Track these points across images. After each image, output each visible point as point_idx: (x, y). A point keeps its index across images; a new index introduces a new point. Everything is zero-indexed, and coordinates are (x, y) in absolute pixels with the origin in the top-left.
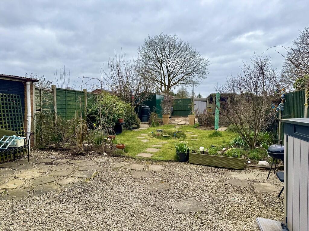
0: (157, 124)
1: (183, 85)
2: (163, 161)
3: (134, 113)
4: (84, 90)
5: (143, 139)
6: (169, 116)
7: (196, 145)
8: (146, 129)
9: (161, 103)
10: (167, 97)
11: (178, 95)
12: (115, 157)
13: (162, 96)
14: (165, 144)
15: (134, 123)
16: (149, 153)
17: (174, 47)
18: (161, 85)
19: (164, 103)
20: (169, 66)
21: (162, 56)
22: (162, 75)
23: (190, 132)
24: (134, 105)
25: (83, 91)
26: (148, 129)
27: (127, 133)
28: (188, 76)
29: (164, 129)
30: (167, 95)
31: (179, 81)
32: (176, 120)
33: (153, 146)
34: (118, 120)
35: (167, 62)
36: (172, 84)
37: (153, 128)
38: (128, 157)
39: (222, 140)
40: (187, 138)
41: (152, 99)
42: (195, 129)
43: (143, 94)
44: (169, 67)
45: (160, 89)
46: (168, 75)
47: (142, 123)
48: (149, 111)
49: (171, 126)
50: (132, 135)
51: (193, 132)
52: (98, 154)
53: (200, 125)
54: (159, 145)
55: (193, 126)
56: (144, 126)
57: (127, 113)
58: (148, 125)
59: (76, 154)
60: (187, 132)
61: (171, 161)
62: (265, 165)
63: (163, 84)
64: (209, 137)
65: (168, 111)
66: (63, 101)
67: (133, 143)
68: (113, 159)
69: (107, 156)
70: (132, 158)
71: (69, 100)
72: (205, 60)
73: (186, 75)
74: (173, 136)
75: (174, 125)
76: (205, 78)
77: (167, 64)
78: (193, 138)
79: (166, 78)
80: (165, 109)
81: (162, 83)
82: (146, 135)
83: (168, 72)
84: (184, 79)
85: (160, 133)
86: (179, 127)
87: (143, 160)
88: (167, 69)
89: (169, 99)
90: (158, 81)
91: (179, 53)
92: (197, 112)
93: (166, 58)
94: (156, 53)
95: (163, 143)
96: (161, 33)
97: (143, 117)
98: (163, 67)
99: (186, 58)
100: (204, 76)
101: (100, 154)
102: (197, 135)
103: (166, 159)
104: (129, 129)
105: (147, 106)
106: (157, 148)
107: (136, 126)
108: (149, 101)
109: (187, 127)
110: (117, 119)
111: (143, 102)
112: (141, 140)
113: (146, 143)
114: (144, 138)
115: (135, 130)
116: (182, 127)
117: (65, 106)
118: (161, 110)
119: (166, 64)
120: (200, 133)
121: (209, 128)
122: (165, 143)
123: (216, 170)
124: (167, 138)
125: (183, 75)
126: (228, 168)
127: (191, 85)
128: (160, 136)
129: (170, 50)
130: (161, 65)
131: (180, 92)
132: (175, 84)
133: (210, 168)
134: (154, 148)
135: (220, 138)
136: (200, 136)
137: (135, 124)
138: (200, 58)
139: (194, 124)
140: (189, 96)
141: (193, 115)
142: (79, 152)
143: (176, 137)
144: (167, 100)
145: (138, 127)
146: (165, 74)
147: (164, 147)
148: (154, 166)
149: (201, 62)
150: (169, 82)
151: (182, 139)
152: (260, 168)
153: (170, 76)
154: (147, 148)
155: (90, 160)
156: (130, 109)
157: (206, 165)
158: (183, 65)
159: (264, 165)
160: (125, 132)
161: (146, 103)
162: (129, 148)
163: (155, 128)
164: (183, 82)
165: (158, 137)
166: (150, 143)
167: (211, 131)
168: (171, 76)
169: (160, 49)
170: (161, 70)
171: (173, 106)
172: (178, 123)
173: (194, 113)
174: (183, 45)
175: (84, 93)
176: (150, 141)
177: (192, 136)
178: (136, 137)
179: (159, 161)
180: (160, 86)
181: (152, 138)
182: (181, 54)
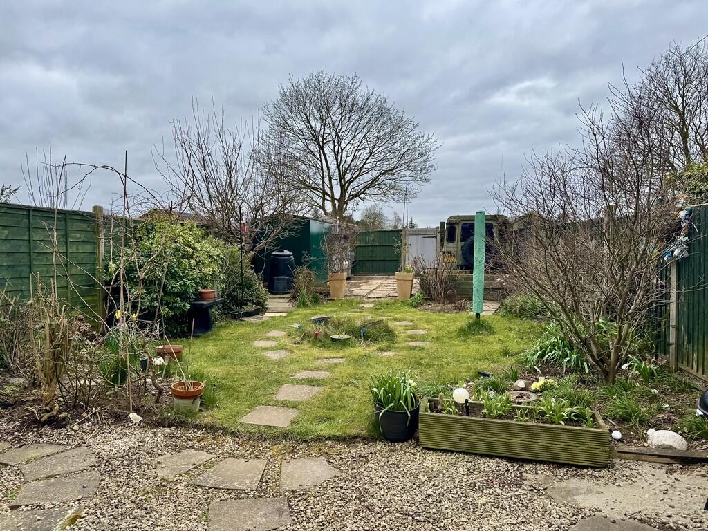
0: (313, 298)
1: (376, 197)
2: (329, 438)
3: (249, 272)
4: (95, 208)
5: (272, 349)
6: (345, 275)
7: (429, 366)
8: (284, 314)
9: (323, 242)
10: (340, 226)
11: (362, 223)
12: (167, 430)
13: (326, 225)
14: (336, 365)
15: (250, 298)
16: (285, 405)
17: (353, 105)
18: (324, 199)
19: (331, 241)
20: (342, 151)
21: (322, 127)
22: (326, 173)
23: (404, 320)
24: (252, 250)
25: (91, 211)
26: (290, 313)
27: (228, 331)
28: (387, 176)
29: (333, 311)
30: (338, 222)
31: (366, 188)
32: (364, 286)
33: (299, 376)
34: (201, 293)
35: (336, 142)
36: (350, 196)
37: (303, 311)
38: (213, 428)
39: (498, 347)
40: (398, 340)
41: (298, 233)
42: (414, 309)
43: (274, 220)
44: (340, 154)
45: (320, 207)
46: (340, 174)
47: (274, 296)
48: (291, 264)
49: (352, 302)
50: (242, 337)
51: (412, 321)
52: (110, 420)
53: (426, 299)
54: (317, 369)
55: (410, 300)
56: (278, 306)
57: (229, 273)
58: (290, 301)
59: (36, 421)
60: (395, 320)
61: (356, 437)
62: (675, 445)
63: (327, 197)
64: (459, 335)
65: (341, 262)
66: (21, 243)
67: (237, 368)
68: (162, 435)
69: (140, 426)
70: (226, 431)
71: (42, 238)
72: (426, 138)
73: (383, 174)
74: (358, 337)
75: (357, 299)
76: (427, 180)
77: (337, 147)
78: (413, 338)
79: (334, 182)
80: (334, 258)
81: (325, 193)
82: (283, 333)
83: (338, 166)
84: (379, 184)
85: (321, 329)
86: (371, 305)
87: (262, 438)
88: (337, 160)
89: (343, 233)
90: (314, 188)
91: (363, 122)
92: (419, 264)
93: (334, 133)
94: (308, 120)
95: (330, 361)
96: (319, 71)
97: (276, 281)
98: (328, 155)
99: (382, 133)
100: (426, 175)
101: (119, 419)
102: (425, 329)
103: (341, 433)
104: (235, 317)
105: (287, 252)
106: (313, 382)
107: (255, 307)
108: (291, 237)
109: (394, 304)
110: (197, 290)
111: (276, 240)
112: (265, 353)
113: (280, 363)
114: (274, 344)
115: (251, 319)
116: (380, 304)
117: (26, 257)
118: (323, 260)
119: (334, 147)
120: (429, 321)
121: (449, 306)
122: (336, 361)
123: (513, 470)
124: (343, 343)
125: (375, 173)
126: (553, 463)
127: (394, 197)
128: (322, 337)
129: (342, 114)
130: (321, 148)
131: (367, 216)
132: (357, 195)
133: (491, 464)
134: (302, 382)
135: (491, 338)
136: (434, 333)
137: (252, 301)
138: (414, 132)
139: (412, 295)
140: (389, 225)
141: (409, 271)
142: (45, 416)
143: (366, 339)
144: (339, 236)
145: (261, 308)
146: (332, 171)
147: (331, 380)
148: (301, 462)
149: (417, 143)
150: (344, 191)
151: (384, 344)
152: (660, 459)
153: (344, 176)
154: (279, 383)
155: (79, 445)
156: (238, 259)
157: (476, 454)
158: (376, 149)
159: (671, 447)
160: (222, 327)
161: (282, 244)
162: (222, 388)
163: (308, 311)
164: (376, 190)
165: (316, 340)
166: (292, 361)
167: (457, 315)
168: (348, 177)
169: (319, 111)
170: (321, 161)
171: (355, 249)
172: (369, 293)
173: (408, 267)
174: (372, 101)
175: (94, 217)
176: (293, 356)
177: (409, 332)
178: (253, 340)
179: (319, 439)
180: (320, 201)
181: (298, 343)
182: (368, 123)
